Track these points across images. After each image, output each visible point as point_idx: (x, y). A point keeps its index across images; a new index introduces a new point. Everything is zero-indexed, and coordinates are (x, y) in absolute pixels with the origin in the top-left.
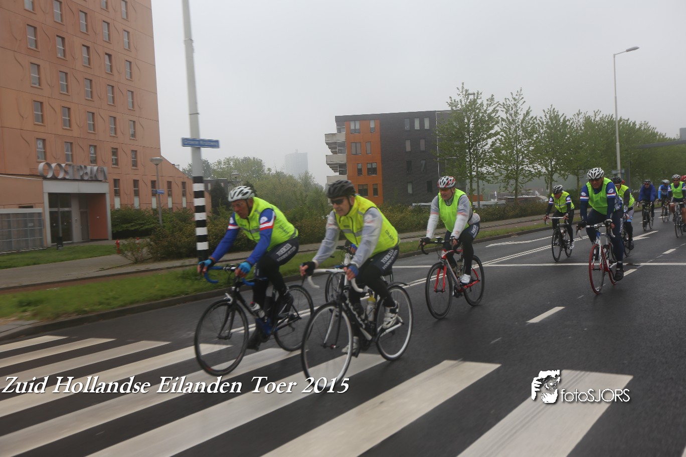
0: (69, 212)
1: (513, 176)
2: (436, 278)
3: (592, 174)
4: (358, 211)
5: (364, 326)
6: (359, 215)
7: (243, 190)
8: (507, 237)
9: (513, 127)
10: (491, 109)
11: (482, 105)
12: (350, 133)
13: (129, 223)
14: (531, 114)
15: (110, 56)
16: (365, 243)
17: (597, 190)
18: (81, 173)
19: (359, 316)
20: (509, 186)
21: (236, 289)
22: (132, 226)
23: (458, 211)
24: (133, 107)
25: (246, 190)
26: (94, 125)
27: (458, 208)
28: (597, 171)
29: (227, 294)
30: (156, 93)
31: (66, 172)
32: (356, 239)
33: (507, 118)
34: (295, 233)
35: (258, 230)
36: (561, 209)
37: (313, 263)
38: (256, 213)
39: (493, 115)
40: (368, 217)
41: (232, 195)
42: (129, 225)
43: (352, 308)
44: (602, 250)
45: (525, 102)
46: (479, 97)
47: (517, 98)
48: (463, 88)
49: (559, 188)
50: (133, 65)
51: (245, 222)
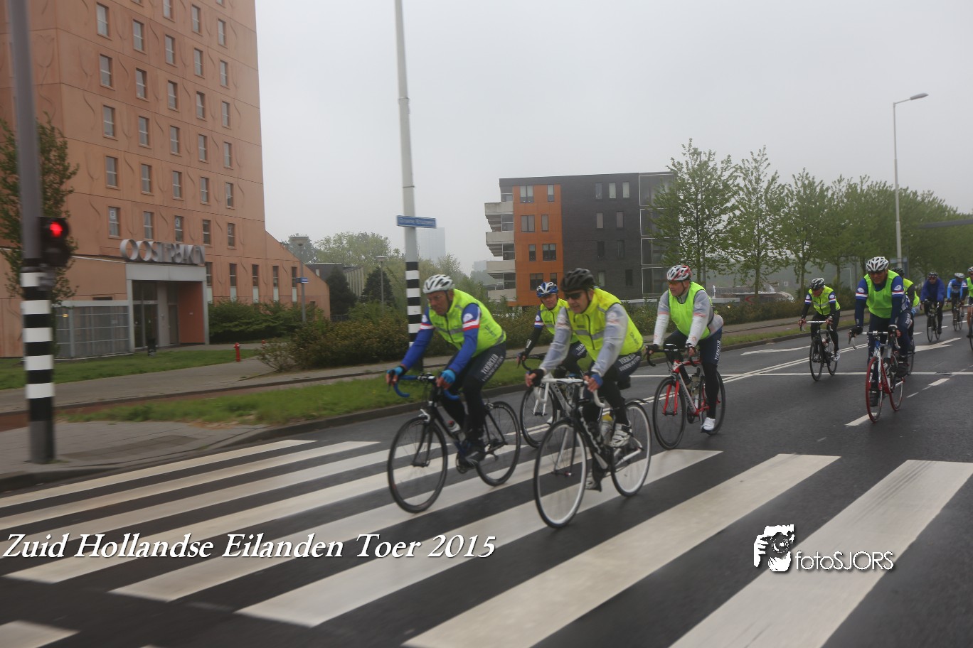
0: (155, 307)
1: (754, 264)
2: (665, 398)
3: (872, 264)
4: (598, 307)
5: (599, 451)
6: (600, 312)
7: (442, 279)
8: (761, 343)
9: (754, 198)
10: (726, 174)
11: (715, 169)
12: (519, 201)
13: (231, 321)
14: (780, 181)
15: (202, 95)
16: (608, 348)
17: (879, 286)
18: (173, 254)
19: (595, 438)
20: (747, 279)
21: (433, 404)
22: (236, 326)
23: (693, 311)
24: (231, 164)
25: (446, 280)
26: (180, 188)
27: (694, 307)
28: (879, 261)
29: (422, 410)
30: (260, 146)
31: (154, 253)
32: (592, 342)
33: (745, 186)
34: (502, 336)
35: (459, 330)
36: (822, 310)
37: (542, 371)
38: (457, 309)
39: (730, 182)
40: (612, 315)
41: (429, 285)
42: (231, 324)
43: (586, 427)
44: (882, 364)
45: (769, 164)
46: (711, 159)
47: (759, 159)
48: (690, 145)
49: (819, 281)
50: (232, 107)
51: (442, 320)
